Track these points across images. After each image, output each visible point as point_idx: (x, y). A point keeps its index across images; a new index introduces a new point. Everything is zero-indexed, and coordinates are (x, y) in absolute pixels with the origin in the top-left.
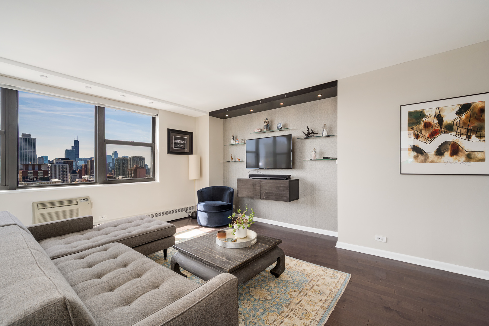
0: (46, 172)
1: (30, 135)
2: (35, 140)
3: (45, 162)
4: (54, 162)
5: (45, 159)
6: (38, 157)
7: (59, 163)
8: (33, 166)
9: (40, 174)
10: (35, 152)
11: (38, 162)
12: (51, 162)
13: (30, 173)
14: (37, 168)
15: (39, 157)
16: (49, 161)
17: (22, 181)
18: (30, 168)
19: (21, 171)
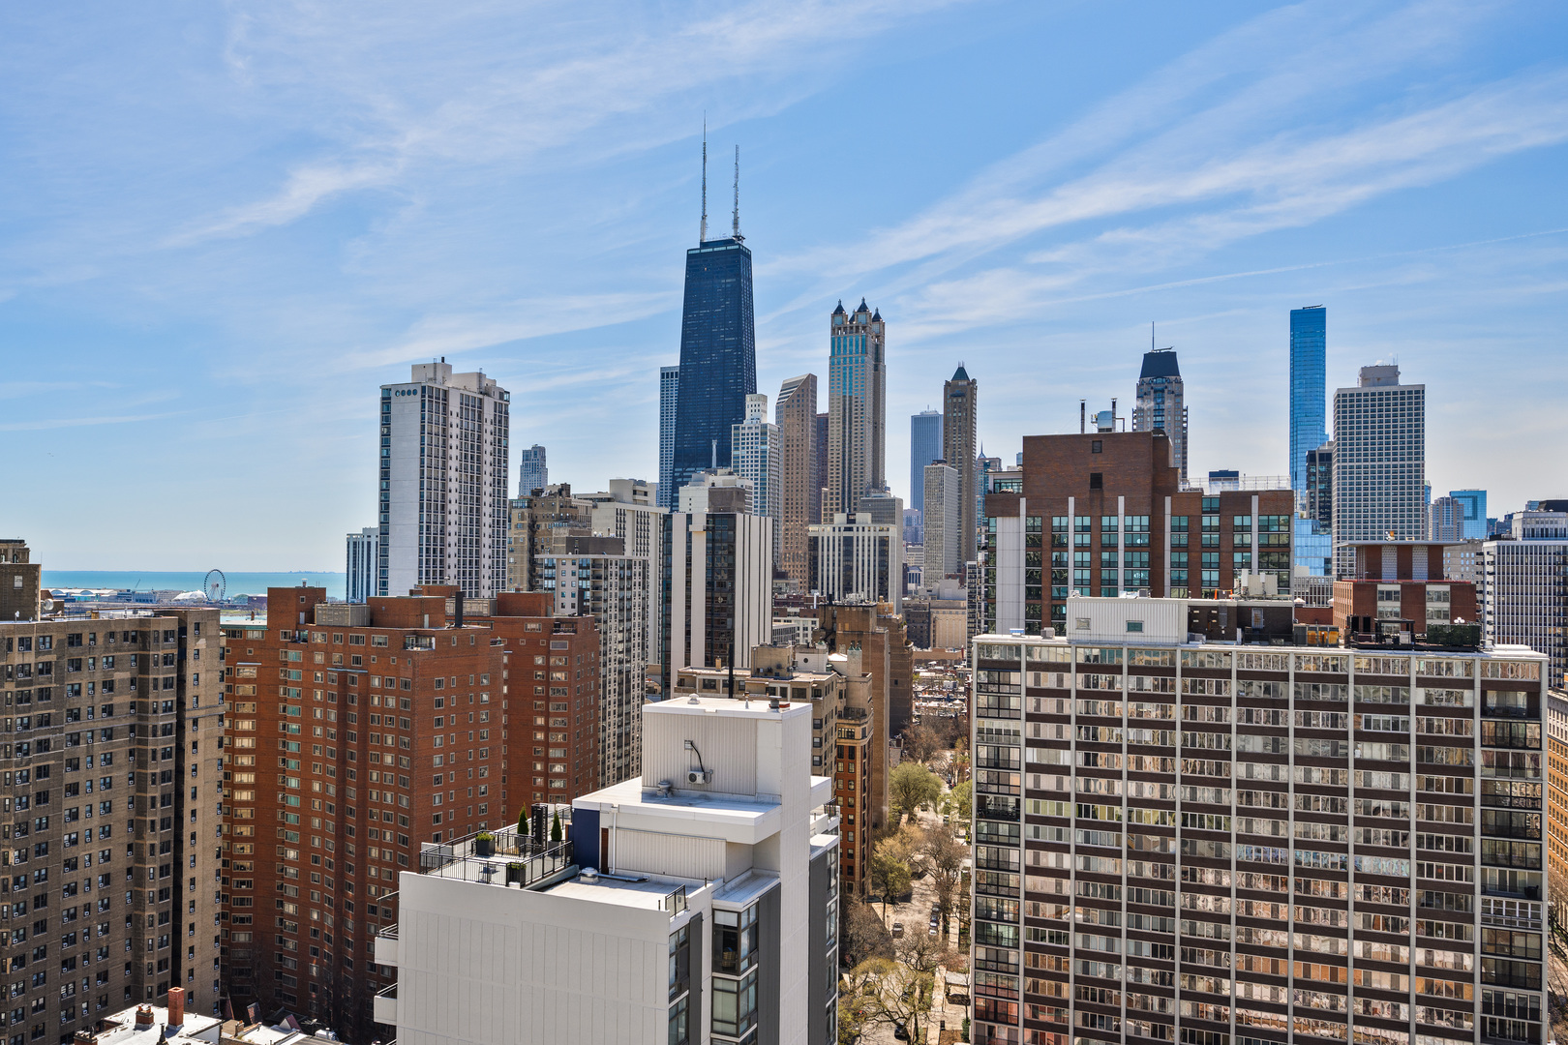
0: (1465, 596)
1: (1392, 372)
2: (1417, 394)
3: (1473, 530)
4: (1517, 528)
5: (1468, 512)
6: (1435, 496)
7: (1545, 534)
8: (1404, 552)
9: (1436, 608)
10: (1419, 469)
11: (1437, 526)
12: (1498, 531)
13: (1389, 596)
14: (1420, 565)
15: (1443, 502)
16: (1491, 521)
17: (1348, 645)
18: (1389, 563)
19: (1347, 586)
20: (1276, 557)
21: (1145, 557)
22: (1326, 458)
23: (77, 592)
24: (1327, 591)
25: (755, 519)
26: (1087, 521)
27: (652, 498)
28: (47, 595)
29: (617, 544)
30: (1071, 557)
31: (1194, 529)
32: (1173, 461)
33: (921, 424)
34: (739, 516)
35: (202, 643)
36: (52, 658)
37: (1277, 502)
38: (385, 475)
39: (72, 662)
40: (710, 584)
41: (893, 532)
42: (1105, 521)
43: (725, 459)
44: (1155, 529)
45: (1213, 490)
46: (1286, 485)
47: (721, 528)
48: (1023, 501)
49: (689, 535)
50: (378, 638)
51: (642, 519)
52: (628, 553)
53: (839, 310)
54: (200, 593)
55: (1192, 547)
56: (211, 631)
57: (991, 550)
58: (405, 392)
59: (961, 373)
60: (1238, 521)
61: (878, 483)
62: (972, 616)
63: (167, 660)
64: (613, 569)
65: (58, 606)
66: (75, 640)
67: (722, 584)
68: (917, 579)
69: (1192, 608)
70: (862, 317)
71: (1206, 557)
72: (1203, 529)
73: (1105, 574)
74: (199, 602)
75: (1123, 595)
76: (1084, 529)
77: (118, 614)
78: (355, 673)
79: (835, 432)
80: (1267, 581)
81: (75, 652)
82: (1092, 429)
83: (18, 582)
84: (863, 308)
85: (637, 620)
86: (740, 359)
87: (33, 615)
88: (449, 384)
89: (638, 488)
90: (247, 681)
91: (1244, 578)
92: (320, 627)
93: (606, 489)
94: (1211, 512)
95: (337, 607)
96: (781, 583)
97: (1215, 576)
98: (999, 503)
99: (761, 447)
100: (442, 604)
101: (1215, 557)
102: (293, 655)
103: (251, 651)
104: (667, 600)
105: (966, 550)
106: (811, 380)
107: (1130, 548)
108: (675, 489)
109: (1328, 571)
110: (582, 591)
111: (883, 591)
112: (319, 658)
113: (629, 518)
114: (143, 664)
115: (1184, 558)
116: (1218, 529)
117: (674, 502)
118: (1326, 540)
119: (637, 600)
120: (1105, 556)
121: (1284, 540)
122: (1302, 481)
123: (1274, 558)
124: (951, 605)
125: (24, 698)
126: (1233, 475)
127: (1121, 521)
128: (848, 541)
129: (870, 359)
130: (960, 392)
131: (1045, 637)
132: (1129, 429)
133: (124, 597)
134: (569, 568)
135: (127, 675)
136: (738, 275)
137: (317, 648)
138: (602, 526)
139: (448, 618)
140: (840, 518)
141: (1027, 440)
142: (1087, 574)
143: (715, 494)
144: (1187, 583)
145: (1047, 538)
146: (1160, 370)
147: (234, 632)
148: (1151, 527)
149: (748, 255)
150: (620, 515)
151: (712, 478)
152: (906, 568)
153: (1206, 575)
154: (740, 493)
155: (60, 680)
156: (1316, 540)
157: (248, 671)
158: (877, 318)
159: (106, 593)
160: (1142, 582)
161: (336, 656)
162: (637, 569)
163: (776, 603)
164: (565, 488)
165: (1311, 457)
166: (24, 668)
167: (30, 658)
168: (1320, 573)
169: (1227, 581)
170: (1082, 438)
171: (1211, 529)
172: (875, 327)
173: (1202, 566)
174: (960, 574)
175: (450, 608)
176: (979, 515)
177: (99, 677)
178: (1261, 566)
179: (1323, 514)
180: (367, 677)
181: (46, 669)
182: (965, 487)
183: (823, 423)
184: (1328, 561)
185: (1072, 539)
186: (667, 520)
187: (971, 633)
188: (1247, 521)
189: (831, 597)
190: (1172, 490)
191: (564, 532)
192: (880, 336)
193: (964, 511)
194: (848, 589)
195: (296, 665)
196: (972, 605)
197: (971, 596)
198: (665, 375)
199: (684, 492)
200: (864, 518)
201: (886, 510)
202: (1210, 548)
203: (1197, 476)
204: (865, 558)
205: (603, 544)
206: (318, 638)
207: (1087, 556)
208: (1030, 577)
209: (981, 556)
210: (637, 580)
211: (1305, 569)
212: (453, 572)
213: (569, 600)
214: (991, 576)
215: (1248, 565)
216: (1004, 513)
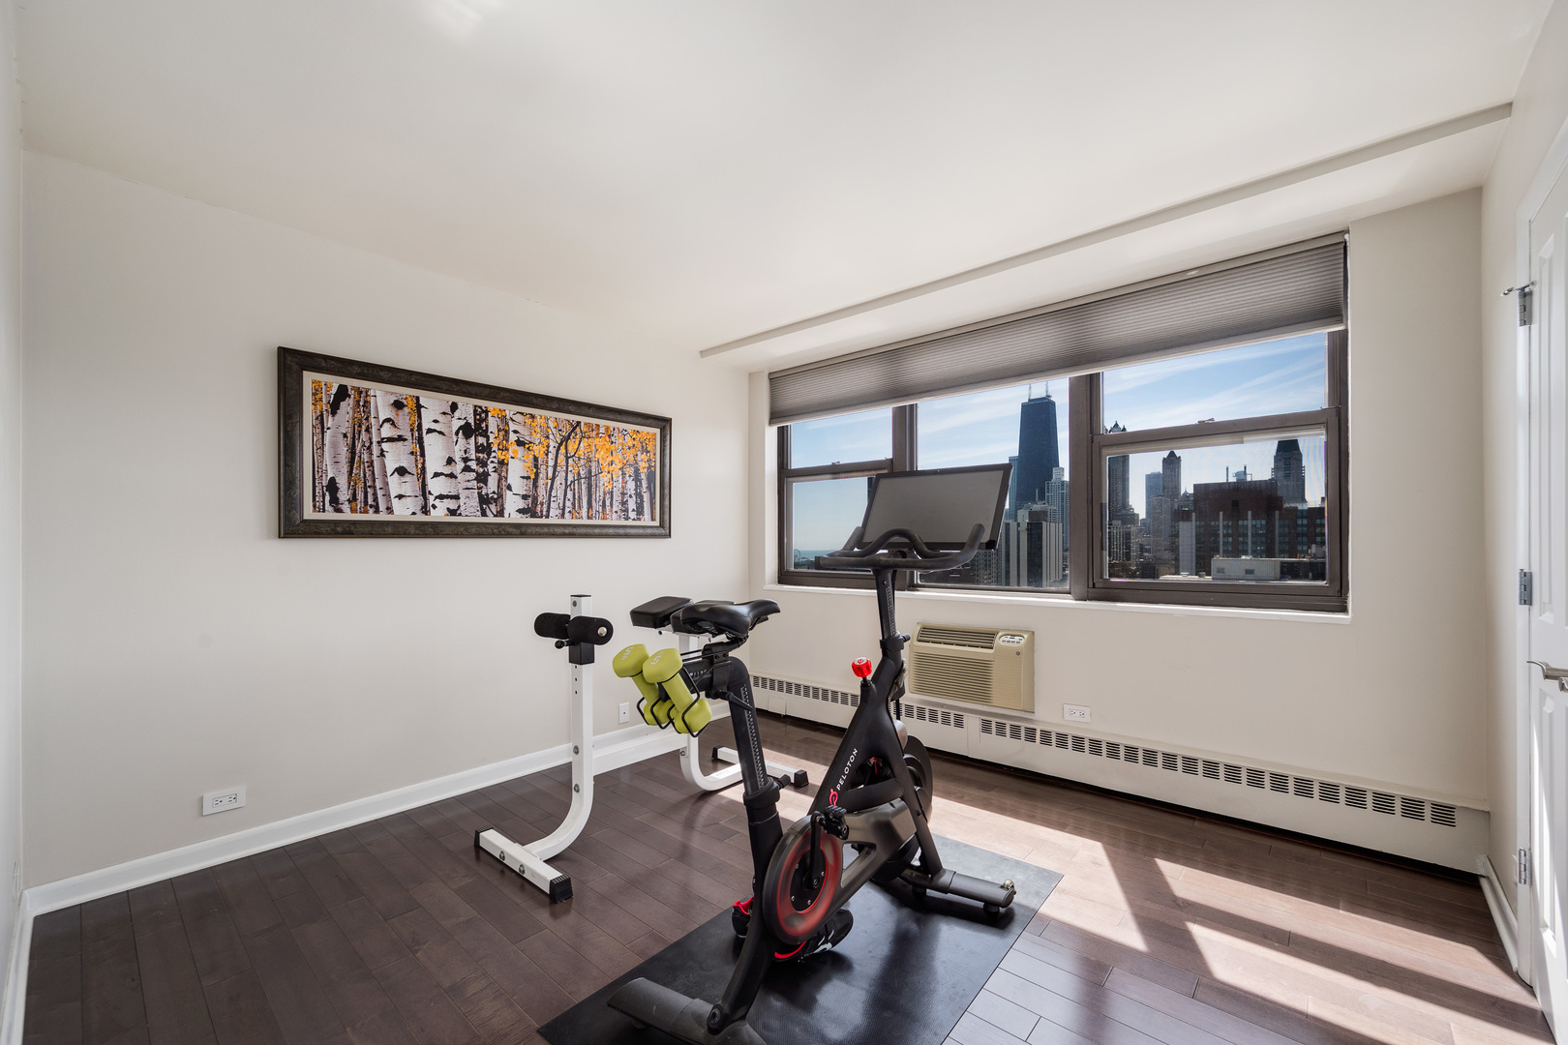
21: (1263, 539)
25: (1053, 524)
26: (1230, 523)
30: (1221, 539)
31: (1293, 526)
33: (1150, 478)
34: (1044, 523)
40: (1029, 554)
42: (1240, 523)
43: (1042, 497)
44: (1270, 526)
47: (1035, 531)
48: (1194, 514)
49: (1018, 532)
57: (1177, 537)
59: (1172, 454)
60: (1317, 521)
61: (1125, 507)
67: (1036, 554)
69: (1283, 563)
70: (1115, 429)
71: (1300, 539)
72: (1298, 526)
73: (1240, 547)
75: (1247, 557)
76: (1229, 526)
82: (1232, 479)
84: (1116, 425)
85: (994, 570)
86: (1049, 451)
94: (1302, 517)
98: (1180, 515)
99: (1061, 491)
104: (1008, 560)
107: (1255, 535)
108: (1016, 511)
111: (1128, 556)
115: (1287, 540)
116: (1307, 525)
117: (1016, 517)
119: (994, 561)
120: (1241, 539)
124: (1166, 563)
127: (1249, 523)
130: (1172, 462)
131: (1200, 576)
132: (1255, 479)
136: (1049, 414)
141: (1199, 485)
142: (1229, 547)
143: (1032, 514)
144: (1286, 551)
145: (1208, 531)
146: (1288, 448)
148: (1266, 525)
149: (1053, 404)
151: (1032, 506)
154: (1046, 513)
158: (1123, 429)
160: (1261, 550)
169: (1304, 550)
171: (1302, 525)
173: (1297, 542)
185: (1222, 532)
186: (1008, 525)
190: (1279, 507)
198: (1011, 459)
199: (1020, 512)
207: (1230, 539)
208: (1197, 549)
209: (1172, 540)
216: (1183, 520)
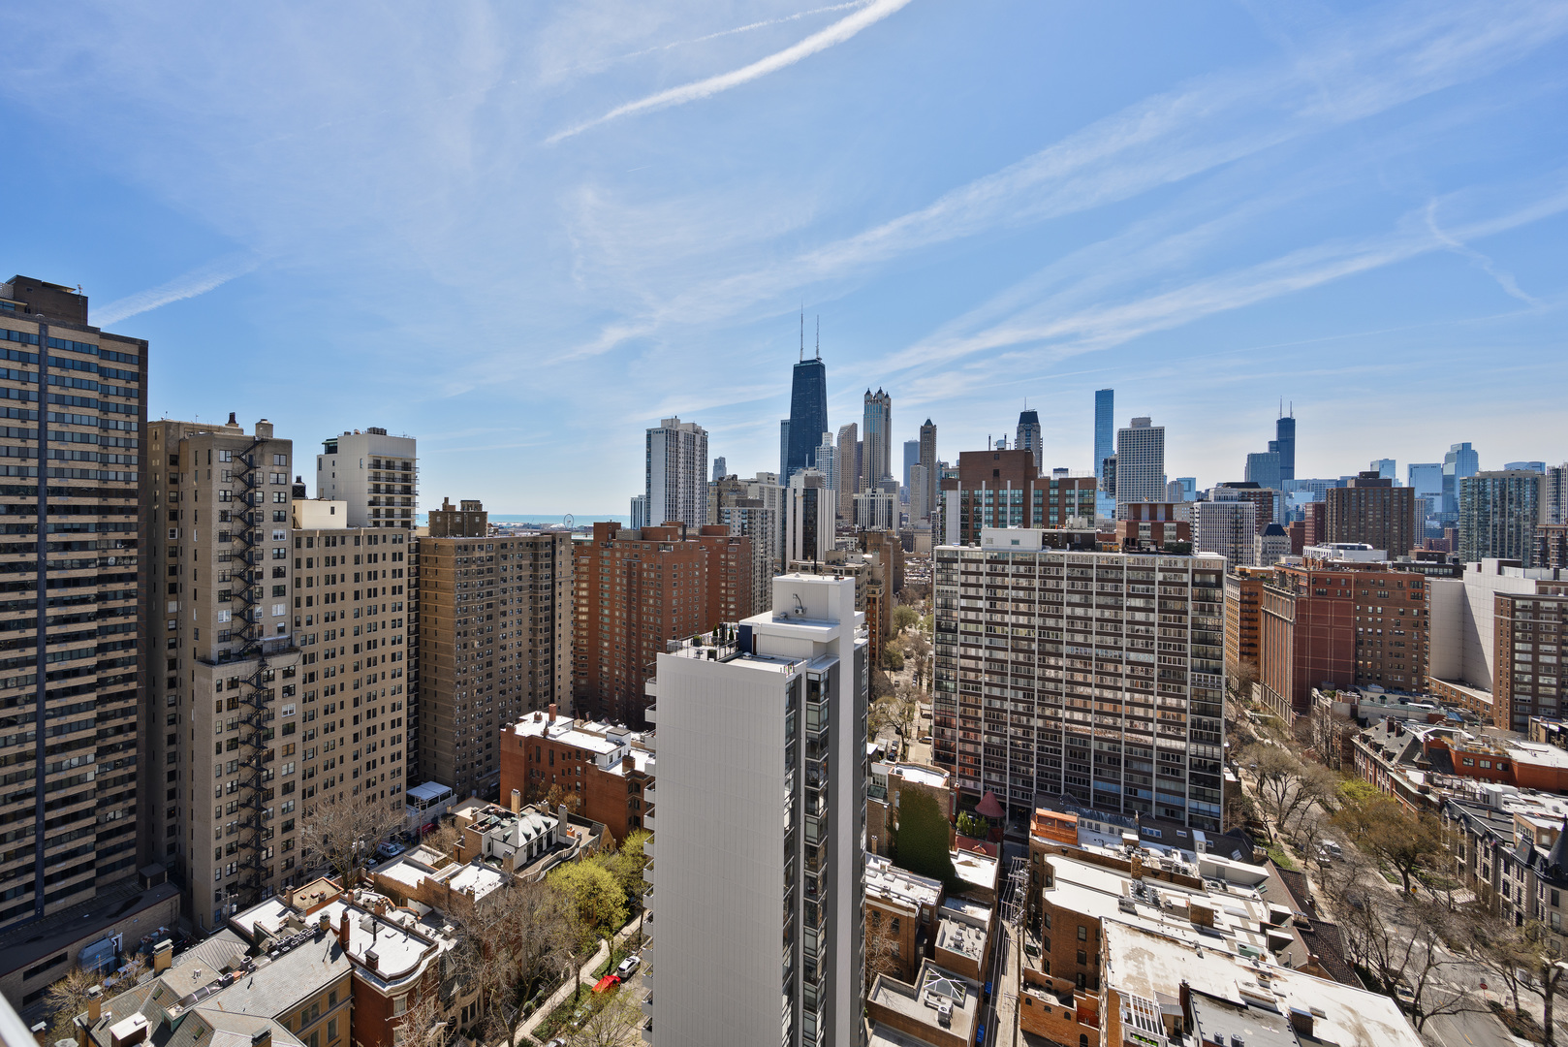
0: (1184, 529)
1: (1148, 420)
2: (1160, 432)
3: (1188, 497)
4: (1211, 496)
5: (1186, 488)
6: (1168, 481)
7: (1226, 499)
8: (1153, 507)
9: (1169, 534)
10: (1161, 467)
11: (1170, 495)
12: (1202, 497)
13: (1145, 528)
14: (1161, 514)
15: (1173, 483)
16: (1198, 493)
17: (1123, 552)
18: (1145, 513)
19: (1124, 523)
20: (1087, 509)
21: (1021, 509)
22: (1113, 462)
23: (504, 524)
24: (1114, 526)
25: (827, 491)
26: (991, 492)
27: (777, 481)
28: (491, 525)
29: (760, 503)
30: (983, 509)
31: (1046, 496)
32: (1035, 464)
33: (909, 447)
34: (819, 490)
35: (563, 547)
36: (493, 554)
37: (1088, 483)
38: (649, 471)
39: (502, 556)
40: (805, 522)
41: (895, 497)
42: (1001, 492)
43: (812, 463)
44: (1026, 496)
45: (1055, 477)
46: (1092, 475)
47: (810, 497)
48: (960, 483)
49: (795, 498)
50: (646, 546)
51: (772, 491)
52: (765, 507)
53: (868, 392)
54: (562, 525)
55: (1045, 505)
56: (567, 542)
57: (943, 506)
58: (658, 432)
59: (929, 422)
60: (1068, 492)
61: (887, 474)
62: (934, 537)
63: (547, 555)
64: (758, 514)
65: (496, 531)
66: (504, 546)
67: (811, 522)
68: (906, 519)
69: (1044, 534)
70: (880, 396)
71: (1051, 509)
72: (1050, 496)
73: (1000, 517)
74: (561, 529)
75: (1009, 527)
76: (990, 496)
77: (524, 534)
78: (635, 561)
79: (866, 450)
80: (1083, 521)
81: (504, 551)
82: (994, 448)
83: (477, 520)
84: (880, 391)
85: (770, 538)
86: (819, 416)
87: (484, 534)
88: (679, 428)
89: (770, 476)
90: (585, 565)
91: (1070, 519)
92: (618, 541)
93: (755, 477)
94: (1054, 488)
95: (626, 531)
96: (840, 521)
97: (1056, 518)
98: (948, 484)
99: (830, 458)
100: (676, 530)
101: (1056, 509)
102: (606, 553)
103: (586, 551)
104: (784, 528)
105: (931, 506)
106: (854, 426)
107: (1013, 505)
108: (788, 477)
109: (1113, 516)
110: (743, 524)
111: (890, 525)
112: (618, 555)
113: (766, 491)
114: (536, 557)
115: (1040, 510)
116: (1058, 496)
117: (787, 483)
118: (1113, 501)
119: (770, 529)
120: (1001, 509)
121: (1091, 501)
122: (1101, 473)
123: (1086, 510)
124: (924, 532)
125: (481, 572)
126: (1065, 470)
127: (1009, 492)
128: (873, 502)
129: (883, 416)
130: (928, 431)
131: (970, 546)
132: (1013, 448)
133: (527, 526)
134: (737, 514)
135: (528, 562)
136: (819, 377)
137: (617, 550)
138: (752, 495)
139: (679, 537)
140: (869, 491)
141: (962, 454)
142: (991, 517)
143: (807, 479)
144: (1042, 522)
145: (971, 500)
146: (1029, 420)
147: (578, 543)
148: (1023, 495)
149: (823, 367)
150: (761, 489)
151: (806, 472)
152: (901, 514)
153: (1051, 518)
154: (820, 479)
155: (497, 564)
156: (1108, 501)
157: (585, 560)
158: (887, 396)
159: (518, 525)
160: (1019, 521)
161: (626, 554)
162: (770, 514)
163: (837, 530)
164: (735, 476)
165: (1106, 462)
166: (480, 559)
167: (483, 554)
168: (1110, 517)
169: (1062, 521)
170: (990, 452)
171: (1054, 496)
172: (886, 400)
173: (1050, 513)
174: (928, 517)
175: (680, 532)
176: (938, 489)
177: (515, 563)
178: (1079, 514)
179: (1111, 488)
180: (641, 564)
181: (491, 559)
182: (930, 476)
183: (860, 446)
184: (1113, 511)
185: (984, 501)
186: (784, 491)
187: (934, 545)
188: (1072, 492)
189: (864, 528)
190: (1035, 477)
191: (734, 497)
192: (889, 405)
193: (930, 487)
194: (872, 524)
195: (607, 558)
196: (934, 532)
197: (933, 527)
198: (783, 423)
199: (792, 478)
200: (880, 491)
201: (891, 487)
202: (1054, 505)
203: (1047, 471)
204: (881, 510)
205: (753, 503)
206: (618, 546)
207: (991, 509)
208: (962, 519)
209: (938, 509)
210: (770, 519)
211: (1102, 514)
212: (681, 515)
213: (737, 529)
214: (943, 518)
215: (1073, 513)
216: (950, 489)
